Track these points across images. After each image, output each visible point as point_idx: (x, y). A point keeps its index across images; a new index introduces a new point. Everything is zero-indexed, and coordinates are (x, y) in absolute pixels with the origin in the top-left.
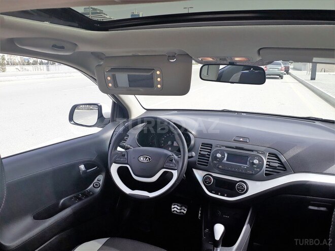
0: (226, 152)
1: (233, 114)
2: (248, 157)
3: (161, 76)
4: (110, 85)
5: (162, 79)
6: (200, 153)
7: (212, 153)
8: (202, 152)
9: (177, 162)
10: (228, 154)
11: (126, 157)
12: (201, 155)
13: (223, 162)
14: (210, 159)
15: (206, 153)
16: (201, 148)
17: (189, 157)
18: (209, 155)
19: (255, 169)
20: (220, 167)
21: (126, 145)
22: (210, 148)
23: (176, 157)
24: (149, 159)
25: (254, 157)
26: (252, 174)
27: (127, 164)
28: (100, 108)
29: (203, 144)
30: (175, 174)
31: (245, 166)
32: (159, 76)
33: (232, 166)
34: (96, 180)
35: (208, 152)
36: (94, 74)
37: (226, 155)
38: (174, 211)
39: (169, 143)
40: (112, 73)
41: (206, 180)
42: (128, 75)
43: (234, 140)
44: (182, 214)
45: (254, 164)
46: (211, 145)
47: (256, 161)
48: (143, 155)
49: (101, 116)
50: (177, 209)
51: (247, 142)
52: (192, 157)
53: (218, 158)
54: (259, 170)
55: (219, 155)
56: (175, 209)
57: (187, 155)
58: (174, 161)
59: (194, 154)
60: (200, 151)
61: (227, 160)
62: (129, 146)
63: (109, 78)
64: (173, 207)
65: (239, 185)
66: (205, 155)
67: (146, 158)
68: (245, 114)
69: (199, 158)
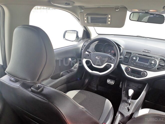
0: (138, 57)
1: (143, 38)
2: (149, 60)
3: (111, 18)
4: (86, 22)
5: (111, 20)
6: (125, 57)
7: (131, 57)
8: (126, 56)
9: (114, 60)
10: (139, 58)
11: (90, 56)
12: (125, 58)
13: (136, 61)
14: (130, 60)
15: (128, 57)
16: (126, 54)
17: (120, 58)
18: (130, 58)
19: (152, 66)
20: (134, 64)
21: (89, 51)
22: (130, 55)
23: (113, 58)
24: (101, 58)
25: (152, 60)
26: (150, 68)
27: (90, 59)
28: (77, 33)
29: (127, 53)
30: (113, 65)
31: (147, 64)
32: (109, 18)
33: (140, 64)
34: (75, 66)
35: (129, 56)
36: (78, 16)
37: (138, 58)
38: (108, 82)
39: (109, 51)
40: (87, 16)
41: (126, 69)
42: (91, 17)
43: (143, 51)
44: (112, 84)
45: (152, 63)
46: (131, 53)
47: (153, 62)
48: (98, 56)
49: (77, 36)
50: (110, 81)
51: (149, 53)
52: (121, 58)
53: (134, 59)
54: (154, 66)
55: (134, 58)
56: (109, 82)
57: (119, 57)
58: (112, 59)
59: (122, 57)
60: (125, 55)
61: (138, 61)
62: (91, 51)
63: (85, 18)
64: (108, 80)
65: (143, 73)
66: (127, 58)
67: (99, 57)
68: (149, 39)
69: (124, 59)
